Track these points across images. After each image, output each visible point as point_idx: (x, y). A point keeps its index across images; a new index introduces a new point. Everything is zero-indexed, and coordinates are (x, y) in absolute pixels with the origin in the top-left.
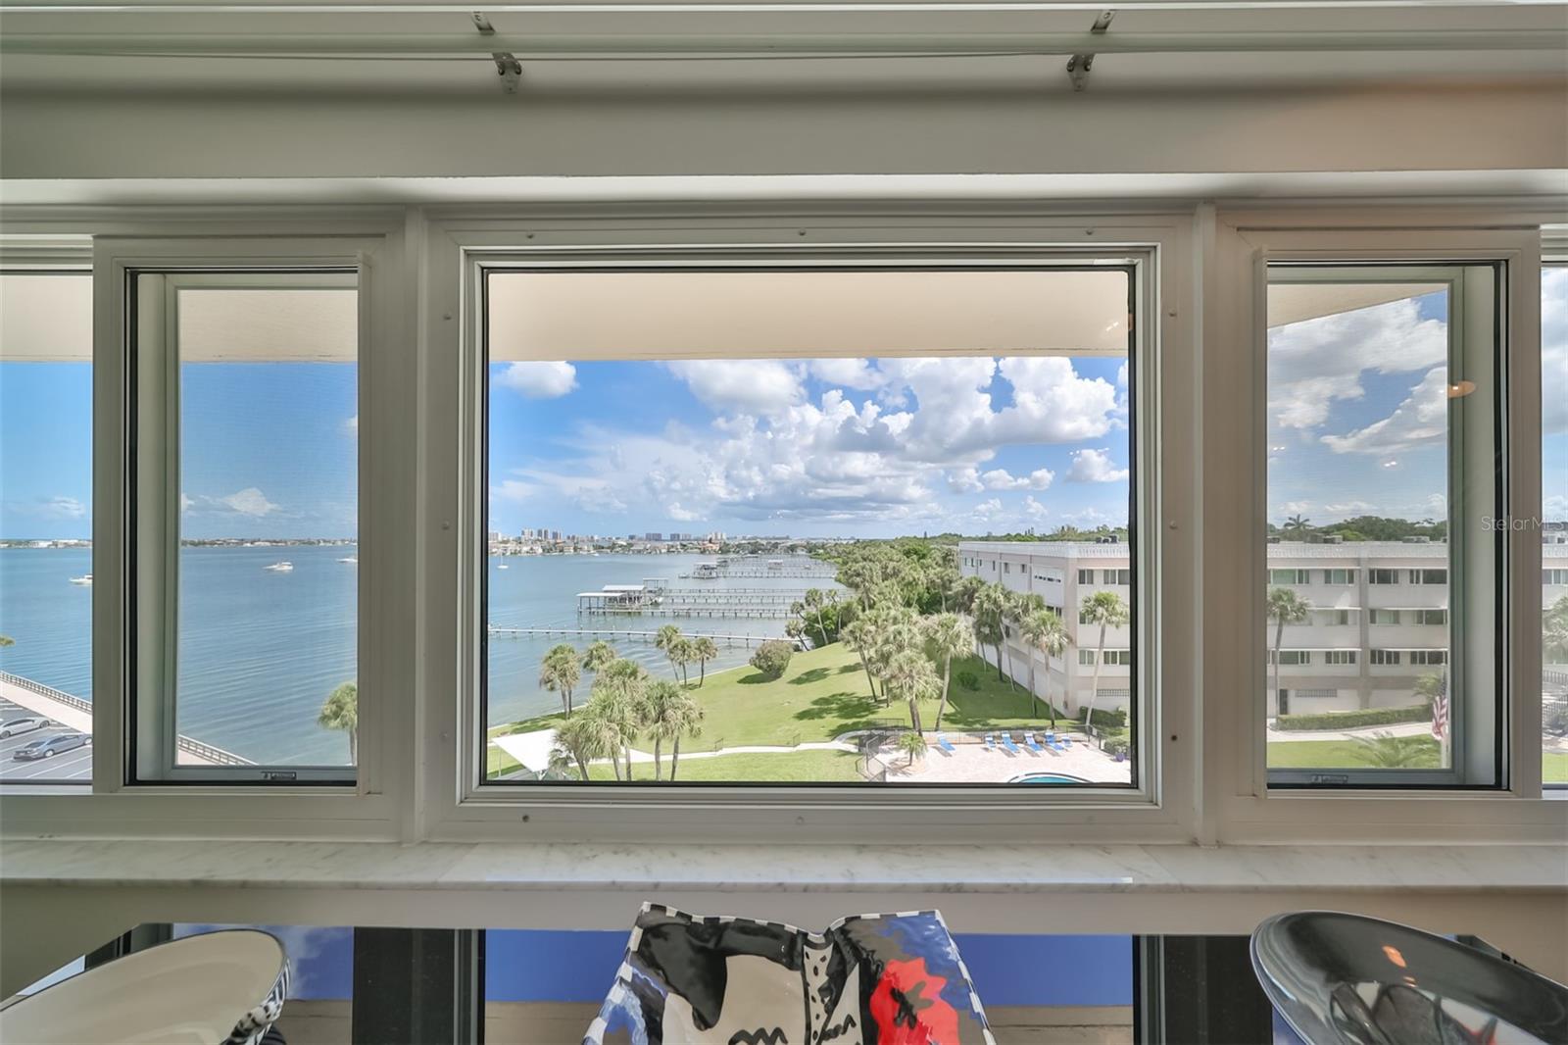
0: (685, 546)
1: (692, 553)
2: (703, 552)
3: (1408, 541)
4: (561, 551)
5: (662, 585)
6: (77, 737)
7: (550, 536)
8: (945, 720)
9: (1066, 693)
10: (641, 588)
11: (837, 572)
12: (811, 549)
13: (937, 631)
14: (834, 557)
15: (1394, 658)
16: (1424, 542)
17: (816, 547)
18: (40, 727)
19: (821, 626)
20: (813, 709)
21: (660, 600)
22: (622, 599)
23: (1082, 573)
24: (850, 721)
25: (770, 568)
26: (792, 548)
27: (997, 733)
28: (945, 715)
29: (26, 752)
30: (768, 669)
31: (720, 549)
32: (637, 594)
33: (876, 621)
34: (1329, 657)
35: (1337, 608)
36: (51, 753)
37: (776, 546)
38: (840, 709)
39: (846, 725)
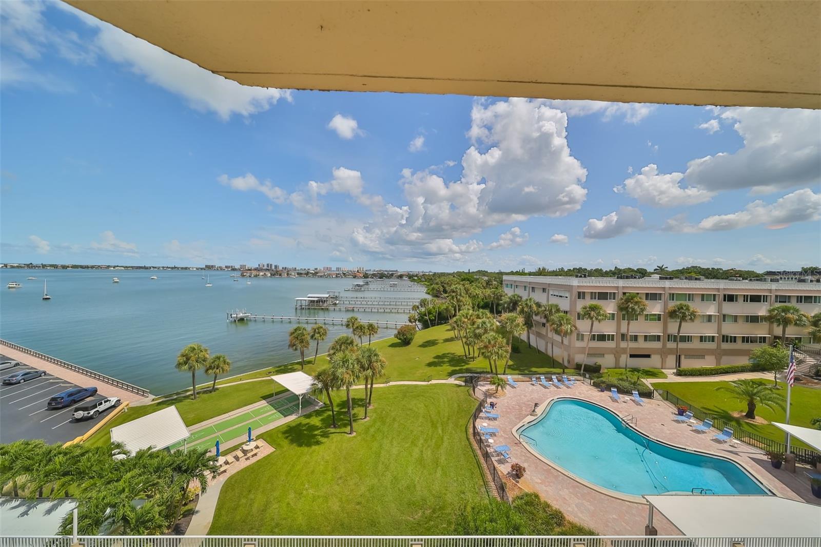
0: (345, 274)
1: (350, 278)
2: (355, 277)
3: (731, 280)
4: (280, 275)
5: (337, 294)
6: (37, 372)
7: (273, 268)
8: (508, 368)
9: (569, 356)
10: (327, 296)
11: (426, 289)
12: (411, 277)
13: (507, 323)
14: (423, 281)
15: (734, 340)
16: (740, 280)
17: (413, 276)
18: (14, 366)
19: (427, 318)
20: (435, 361)
21: (337, 302)
22: (317, 301)
23: (579, 293)
24: (457, 368)
25: (391, 287)
26: (401, 277)
27: (538, 376)
28: (508, 366)
29: (9, 380)
30: (404, 340)
31: (363, 276)
32: (325, 299)
33: (467, 316)
34: (702, 339)
35: (707, 314)
36: (23, 381)
37: (392, 275)
38: (449, 362)
39: (455, 370)
